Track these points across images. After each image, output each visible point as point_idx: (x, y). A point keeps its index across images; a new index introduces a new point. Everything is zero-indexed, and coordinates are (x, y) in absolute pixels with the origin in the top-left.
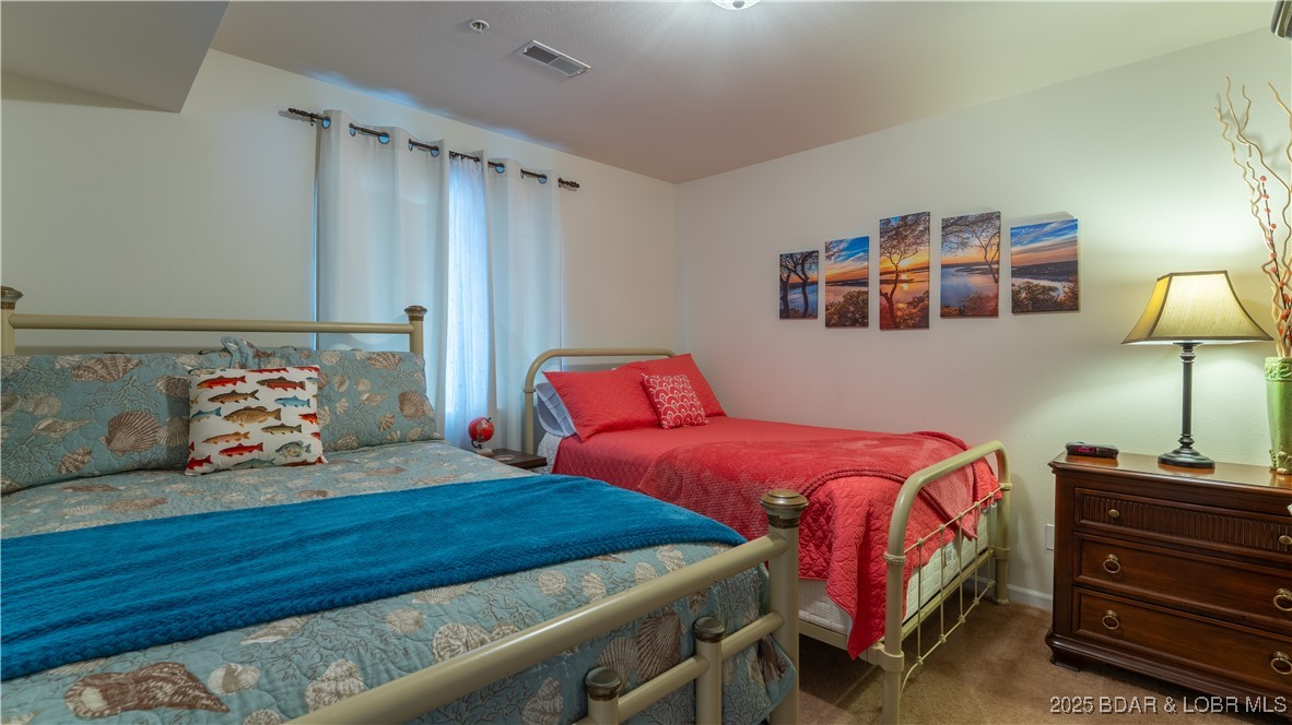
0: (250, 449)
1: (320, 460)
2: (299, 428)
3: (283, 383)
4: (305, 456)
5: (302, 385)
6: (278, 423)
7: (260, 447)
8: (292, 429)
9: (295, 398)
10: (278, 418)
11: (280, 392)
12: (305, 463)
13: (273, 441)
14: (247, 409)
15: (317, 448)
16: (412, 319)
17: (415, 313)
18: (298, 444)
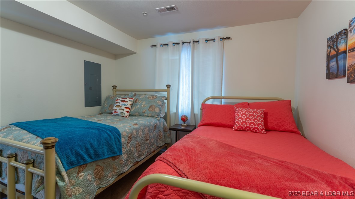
0: (117, 112)
1: (126, 116)
2: (123, 110)
3: (124, 101)
4: (124, 115)
5: (127, 102)
6: (121, 108)
7: (118, 112)
8: (122, 110)
9: (125, 104)
10: (121, 107)
11: (123, 103)
12: (124, 117)
13: (120, 111)
14: (118, 105)
15: (126, 114)
16: (167, 88)
17: (168, 86)
18: (123, 113)
